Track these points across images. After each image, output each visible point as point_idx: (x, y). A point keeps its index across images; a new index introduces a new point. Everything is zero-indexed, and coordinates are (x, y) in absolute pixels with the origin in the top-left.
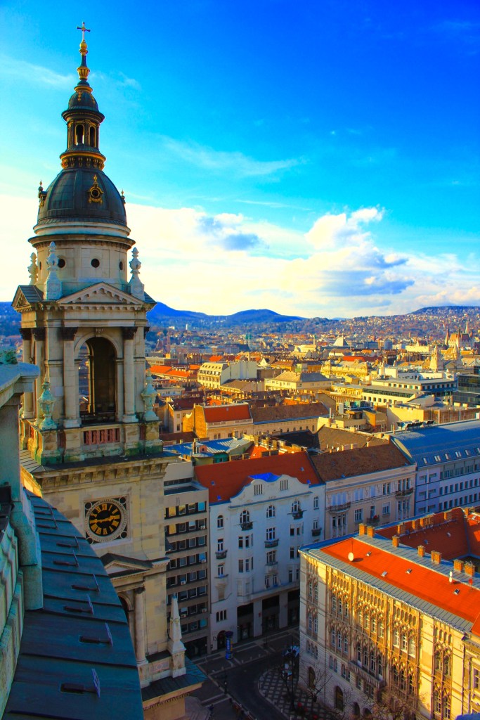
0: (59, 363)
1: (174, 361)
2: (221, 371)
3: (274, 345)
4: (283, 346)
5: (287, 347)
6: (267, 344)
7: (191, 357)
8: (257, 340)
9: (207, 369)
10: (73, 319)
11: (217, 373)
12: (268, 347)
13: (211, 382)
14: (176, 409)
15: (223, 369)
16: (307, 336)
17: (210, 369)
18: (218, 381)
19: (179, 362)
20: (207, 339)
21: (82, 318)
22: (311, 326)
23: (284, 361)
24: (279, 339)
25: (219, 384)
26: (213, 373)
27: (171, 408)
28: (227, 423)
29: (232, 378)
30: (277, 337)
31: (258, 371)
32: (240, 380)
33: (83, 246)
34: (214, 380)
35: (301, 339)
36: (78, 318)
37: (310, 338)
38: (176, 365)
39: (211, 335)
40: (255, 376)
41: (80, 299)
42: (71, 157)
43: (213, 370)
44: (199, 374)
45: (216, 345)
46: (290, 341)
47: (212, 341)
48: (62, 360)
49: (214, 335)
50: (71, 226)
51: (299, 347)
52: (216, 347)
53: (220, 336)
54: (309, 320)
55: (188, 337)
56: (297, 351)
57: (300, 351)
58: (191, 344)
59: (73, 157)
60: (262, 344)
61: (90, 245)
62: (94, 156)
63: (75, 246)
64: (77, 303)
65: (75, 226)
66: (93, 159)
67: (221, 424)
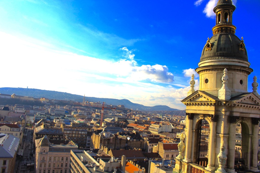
0: (227, 135)
1: (138, 122)
2: (158, 128)
3: (170, 119)
4: (173, 120)
5: (175, 120)
6: (168, 118)
7: (144, 121)
8: (164, 117)
9: (153, 127)
10: (237, 112)
11: (157, 129)
12: (168, 120)
13: (154, 132)
14: (150, 143)
15: (159, 127)
16: (182, 117)
17: (154, 127)
18: (157, 132)
19: (140, 123)
20: (145, 114)
21: (241, 111)
22: (182, 113)
23: (180, 126)
24: (171, 117)
25: (157, 133)
26: (155, 128)
27: (148, 142)
28: (172, 151)
29: (163, 131)
30: (170, 116)
31: (172, 129)
32: (165, 132)
33: (237, 73)
34: (155, 131)
35: (180, 117)
36: (239, 111)
37: (183, 117)
38: (139, 124)
39: (146, 113)
40: (171, 131)
41: (242, 101)
42: (219, 28)
43: (155, 127)
44: (149, 128)
45: (149, 117)
46: (176, 118)
47: (148, 116)
48: (229, 134)
49: (148, 113)
50: (232, 61)
51: (182, 121)
52: (149, 118)
53: (150, 114)
54: (182, 111)
55: (138, 113)
56: (182, 122)
57: (183, 122)
58: (140, 116)
59: (225, 27)
60: (166, 118)
61: (240, 72)
62: (231, 27)
63: (233, 72)
64: (241, 103)
65: (234, 61)
66: (231, 28)
67: (169, 151)
